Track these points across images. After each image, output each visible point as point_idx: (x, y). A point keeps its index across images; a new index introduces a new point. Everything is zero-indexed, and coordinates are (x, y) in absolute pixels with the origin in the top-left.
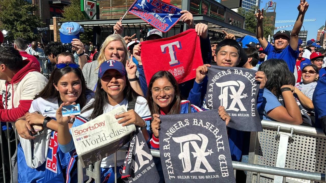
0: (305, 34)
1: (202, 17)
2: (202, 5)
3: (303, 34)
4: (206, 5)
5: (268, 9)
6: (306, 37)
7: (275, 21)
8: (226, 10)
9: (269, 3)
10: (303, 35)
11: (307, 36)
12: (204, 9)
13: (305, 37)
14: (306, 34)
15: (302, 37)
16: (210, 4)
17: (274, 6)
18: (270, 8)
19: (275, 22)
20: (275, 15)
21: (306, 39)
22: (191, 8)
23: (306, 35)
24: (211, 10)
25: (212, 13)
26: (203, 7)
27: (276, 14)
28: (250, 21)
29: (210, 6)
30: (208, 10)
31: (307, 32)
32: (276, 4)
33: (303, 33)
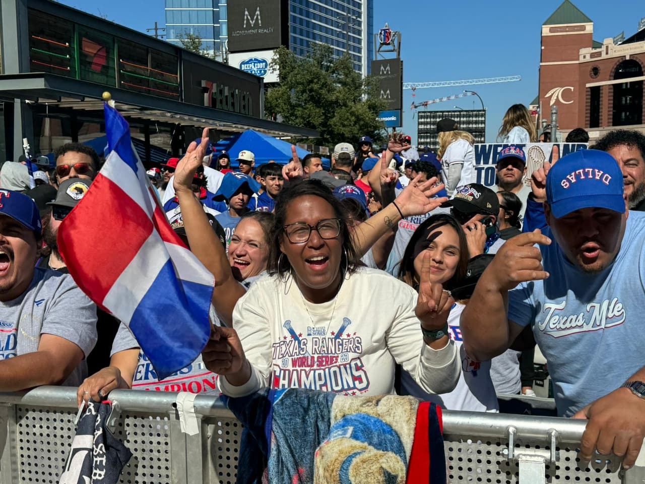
0: (480, 119)
1: (43, 79)
2: (83, 42)
3: (474, 119)
4: (100, 44)
5: (381, 49)
6: (483, 126)
7: (402, 83)
8: (184, 56)
9: (381, 33)
10: (476, 122)
11: (485, 123)
12: (93, 55)
13: (480, 126)
14: (483, 119)
15: (474, 126)
16: (114, 41)
17: (396, 43)
18: (385, 48)
19: (404, 88)
20: (402, 69)
21: (484, 132)
22: (36, 52)
23: (483, 122)
24: (120, 57)
25: (126, 66)
26: (87, 49)
27: (402, 65)
28: (310, 86)
29: (116, 45)
30: (108, 58)
31: (485, 114)
32: (399, 36)
33: (476, 116)
